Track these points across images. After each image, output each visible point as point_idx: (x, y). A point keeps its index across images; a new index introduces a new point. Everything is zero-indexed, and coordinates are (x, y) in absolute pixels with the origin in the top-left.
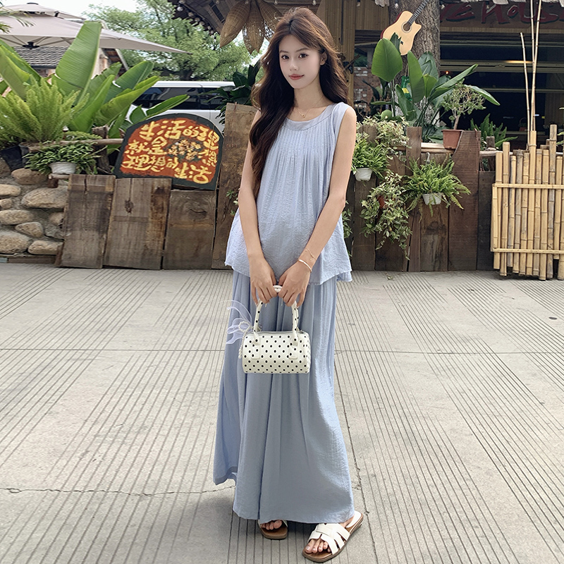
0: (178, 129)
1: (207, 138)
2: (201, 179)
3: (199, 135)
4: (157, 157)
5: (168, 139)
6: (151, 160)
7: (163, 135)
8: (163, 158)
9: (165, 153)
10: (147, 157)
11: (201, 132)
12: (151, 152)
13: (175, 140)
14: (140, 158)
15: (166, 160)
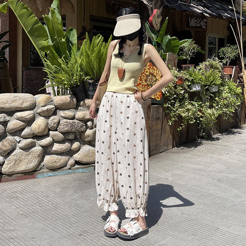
0: (148, 69)
1: (157, 74)
2: (158, 98)
3: (154, 72)
4: (145, 85)
5: (145, 75)
6: (143, 88)
7: (144, 73)
8: (146, 86)
9: (146, 83)
10: (142, 86)
11: (155, 70)
12: (142, 84)
13: (148, 75)
14: (140, 87)
15: (147, 88)
